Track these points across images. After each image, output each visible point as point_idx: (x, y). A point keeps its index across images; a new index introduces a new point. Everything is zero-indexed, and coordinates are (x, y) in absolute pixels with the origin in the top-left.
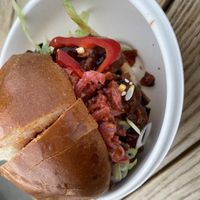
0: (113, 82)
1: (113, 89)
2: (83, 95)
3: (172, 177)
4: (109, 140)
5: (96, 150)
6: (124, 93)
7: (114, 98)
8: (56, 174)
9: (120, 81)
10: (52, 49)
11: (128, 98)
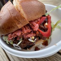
0: (35, 35)
1: (33, 34)
2: (31, 24)
3: (4, 58)
4: (15, 33)
5: (12, 28)
6: (31, 38)
7: (29, 35)
8: (5, 15)
9: (35, 37)
10: (47, 16)
11: (29, 40)
